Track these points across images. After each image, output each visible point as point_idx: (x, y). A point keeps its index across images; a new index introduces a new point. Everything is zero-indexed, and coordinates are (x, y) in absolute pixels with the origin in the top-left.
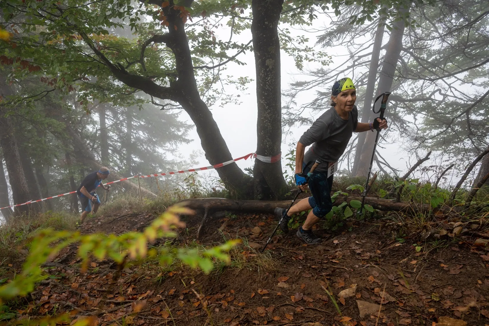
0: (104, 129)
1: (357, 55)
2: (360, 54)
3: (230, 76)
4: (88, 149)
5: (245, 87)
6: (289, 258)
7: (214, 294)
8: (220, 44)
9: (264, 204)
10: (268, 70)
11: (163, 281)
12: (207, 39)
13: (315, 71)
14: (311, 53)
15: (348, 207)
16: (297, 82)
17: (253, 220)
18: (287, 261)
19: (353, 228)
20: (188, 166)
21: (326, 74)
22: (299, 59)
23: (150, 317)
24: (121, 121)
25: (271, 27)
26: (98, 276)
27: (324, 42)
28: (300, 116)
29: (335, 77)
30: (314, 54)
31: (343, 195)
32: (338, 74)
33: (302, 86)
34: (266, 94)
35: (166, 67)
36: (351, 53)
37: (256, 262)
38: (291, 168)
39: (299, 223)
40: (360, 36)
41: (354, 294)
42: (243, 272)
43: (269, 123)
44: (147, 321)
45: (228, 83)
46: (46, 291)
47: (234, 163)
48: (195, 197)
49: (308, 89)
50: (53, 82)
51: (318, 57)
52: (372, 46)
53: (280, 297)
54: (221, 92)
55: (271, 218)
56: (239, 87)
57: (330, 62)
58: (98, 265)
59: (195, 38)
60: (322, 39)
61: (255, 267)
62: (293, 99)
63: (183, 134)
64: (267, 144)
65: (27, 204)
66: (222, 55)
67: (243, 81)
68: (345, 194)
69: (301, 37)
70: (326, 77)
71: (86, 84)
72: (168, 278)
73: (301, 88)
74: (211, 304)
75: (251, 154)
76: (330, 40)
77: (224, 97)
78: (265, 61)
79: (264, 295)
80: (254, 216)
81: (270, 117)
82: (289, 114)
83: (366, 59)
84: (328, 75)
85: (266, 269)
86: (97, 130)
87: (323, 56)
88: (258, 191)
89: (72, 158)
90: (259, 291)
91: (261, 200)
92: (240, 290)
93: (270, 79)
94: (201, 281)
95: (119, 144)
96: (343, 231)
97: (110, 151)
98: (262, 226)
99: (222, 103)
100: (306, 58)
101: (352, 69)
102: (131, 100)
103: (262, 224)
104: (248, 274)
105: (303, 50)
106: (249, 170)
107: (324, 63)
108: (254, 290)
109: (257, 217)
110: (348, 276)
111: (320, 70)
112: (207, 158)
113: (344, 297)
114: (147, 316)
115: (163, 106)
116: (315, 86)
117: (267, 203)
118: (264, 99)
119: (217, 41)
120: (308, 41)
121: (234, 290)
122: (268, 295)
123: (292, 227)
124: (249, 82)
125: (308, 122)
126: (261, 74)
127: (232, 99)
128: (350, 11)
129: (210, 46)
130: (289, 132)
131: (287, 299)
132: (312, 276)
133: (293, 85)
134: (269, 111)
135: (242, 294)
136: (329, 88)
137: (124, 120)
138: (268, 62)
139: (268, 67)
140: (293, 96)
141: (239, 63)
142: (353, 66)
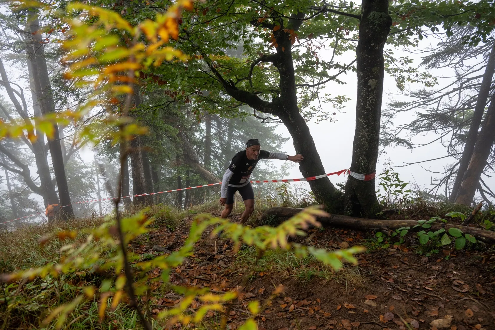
0: (208, 137)
1: (466, 77)
2: (469, 76)
3: (328, 94)
4: (194, 153)
5: (342, 106)
6: (377, 278)
7: (300, 300)
8: (323, 64)
9: (353, 220)
10: (370, 90)
11: (254, 279)
12: (310, 59)
13: (417, 92)
14: (415, 74)
15: (446, 234)
16: (396, 102)
17: (341, 234)
18: (376, 280)
19: (450, 258)
20: (279, 176)
21: (429, 96)
22: (401, 80)
23: (240, 310)
24: (224, 131)
25: (377, 48)
26: (197, 266)
27: (430, 63)
28: (396, 136)
29: (439, 99)
30: (417, 75)
31: (440, 221)
32: (442, 97)
33: (401, 107)
34: (366, 113)
35: (270, 84)
36: (459, 75)
37: (344, 275)
38: (385, 187)
39: (390, 244)
40: (471, 57)
41: (449, 326)
42: (330, 283)
43: (367, 141)
44: (238, 313)
45: (325, 101)
46: (156, 271)
47: (327, 177)
48: (286, 206)
49: (407, 110)
50: (174, 95)
51: (421, 78)
52: (485, 68)
53: (367, 315)
54: (318, 109)
55: (360, 235)
56: (336, 106)
57: (434, 84)
58: (197, 256)
59: (299, 58)
60: (427, 60)
61: (343, 281)
62: (391, 120)
63: (277, 146)
64: (362, 162)
65: (143, 196)
66: (323, 74)
67: (340, 100)
68: (444, 220)
69: (405, 57)
70: (428, 99)
71: (200, 97)
72: (259, 277)
73: (399, 109)
74: (297, 308)
75: (345, 170)
76: (436, 61)
77: (320, 114)
78: (367, 81)
79: (350, 309)
80: (342, 231)
81: (368, 136)
82: (384, 134)
83: (475, 82)
84: (431, 96)
85: (354, 284)
86: (203, 138)
87: (427, 77)
88: (348, 207)
89: (181, 160)
90: (346, 305)
91: (350, 216)
92: (326, 301)
93: (371, 99)
94: (289, 285)
95: (220, 151)
96: (438, 259)
97: (212, 157)
98: (350, 242)
99: (318, 120)
100: (409, 79)
101: (458, 91)
102: (236, 112)
103: (351, 239)
104: (335, 287)
105: (405, 71)
106: (340, 185)
107: (428, 84)
108: (340, 303)
109: (346, 232)
110: (442, 306)
111: (422, 92)
112: (301, 171)
113: (438, 326)
114: (238, 308)
115: (264, 119)
116: (415, 107)
117: (357, 220)
118: (363, 118)
119: (320, 61)
120: (412, 62)
121: (321, 299)
122: (355, 310)
123: (382, 247)
124: (347, 101)
125: (405, 143)
126: (362, 94)
127: (327, 117)
128: (461, 32)
129: (313, 66)
130: (383, 152)
131: (375, 317)
132: (403, 299)
133: (391, 105)
134: (368, 130)
135: (328, 304)
136: (431, 110)
137: (226, 130)
138: (370, 82)
139: (370, 87)
140: (391, 116)
141: (339, 82)
142: (460, 88)
